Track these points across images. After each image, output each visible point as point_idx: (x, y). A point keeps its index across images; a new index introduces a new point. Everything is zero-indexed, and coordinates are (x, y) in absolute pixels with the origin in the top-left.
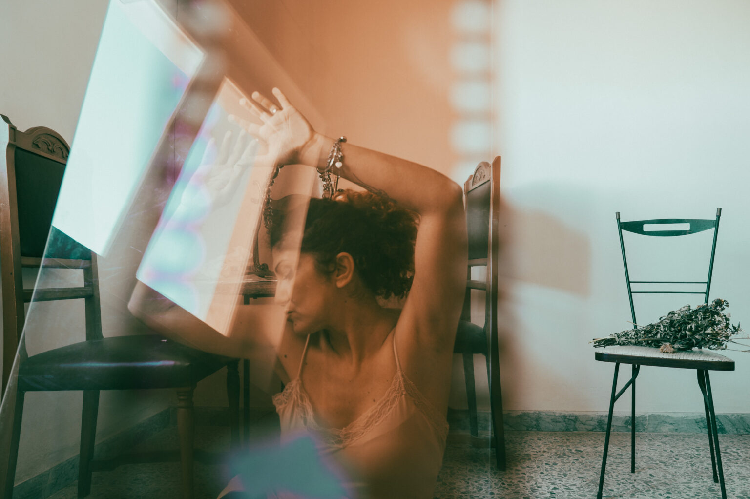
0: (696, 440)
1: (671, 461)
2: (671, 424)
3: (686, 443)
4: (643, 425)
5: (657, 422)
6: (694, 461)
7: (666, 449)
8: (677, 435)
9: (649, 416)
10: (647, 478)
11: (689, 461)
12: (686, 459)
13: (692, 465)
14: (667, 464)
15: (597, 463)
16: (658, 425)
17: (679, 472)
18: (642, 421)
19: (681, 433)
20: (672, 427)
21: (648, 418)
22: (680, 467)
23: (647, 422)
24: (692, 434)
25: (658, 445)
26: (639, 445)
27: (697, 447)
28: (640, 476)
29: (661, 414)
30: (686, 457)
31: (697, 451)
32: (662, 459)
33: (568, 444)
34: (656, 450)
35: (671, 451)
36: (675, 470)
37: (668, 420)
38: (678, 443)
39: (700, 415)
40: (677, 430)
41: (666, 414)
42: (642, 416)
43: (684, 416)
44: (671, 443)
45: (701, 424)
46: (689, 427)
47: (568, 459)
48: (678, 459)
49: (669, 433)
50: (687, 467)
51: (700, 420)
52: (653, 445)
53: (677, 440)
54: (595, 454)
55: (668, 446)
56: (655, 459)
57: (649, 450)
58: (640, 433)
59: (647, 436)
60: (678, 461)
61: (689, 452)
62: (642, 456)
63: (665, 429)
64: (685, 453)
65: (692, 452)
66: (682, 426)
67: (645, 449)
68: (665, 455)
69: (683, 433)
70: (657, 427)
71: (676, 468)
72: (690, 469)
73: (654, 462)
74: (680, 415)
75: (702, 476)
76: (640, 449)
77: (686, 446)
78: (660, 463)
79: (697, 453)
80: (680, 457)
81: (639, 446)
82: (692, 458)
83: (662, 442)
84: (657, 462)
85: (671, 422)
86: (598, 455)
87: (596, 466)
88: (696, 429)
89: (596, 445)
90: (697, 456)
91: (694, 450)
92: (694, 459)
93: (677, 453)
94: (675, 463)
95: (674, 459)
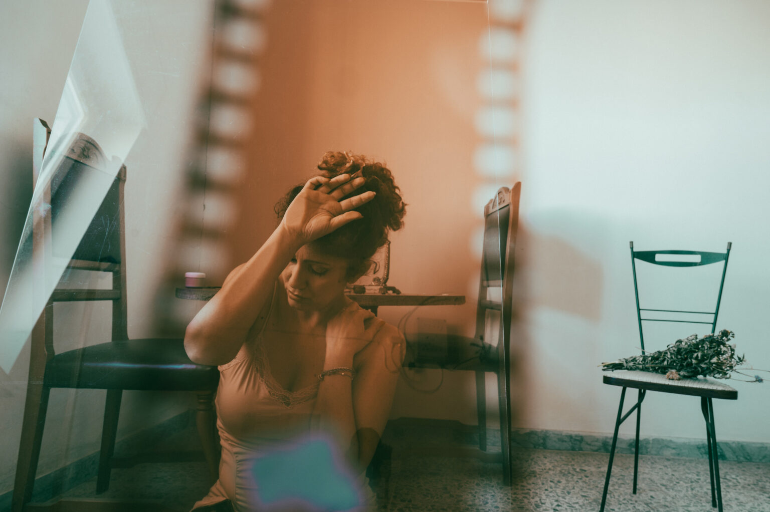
0: (697, 465)
1: (672, 485)
2: (674, 448)
3: (687, 467)
4: (647, 448)
5: (660, 446)
7: (667, 472)
8: (679, 460)
9: (653, 440)
10: (648, 500)
11: (689, 485)
12: (686, 483)
13: (692, 489)
14: (668, 487)
15: (600, 483)
16: (661, 448)
17: (679, 495)
18: (646, 444)
19: (682, 458)
20: (674, 451)
21: (651, 442)
22: (680, 491)
23: (650, 446)
24: (693, 459)
25: (660, 469)
26: (641, 467)
27: (697, 472)
28: (641, 498)
29: (664, 438)
30: (686, 481)
31: (698, 475)
32: (663, 482)
33: (573, 463)
34: (658, 473)
35: (673, 475)
36: (675, 493)
37: (672, 445)
38: (679, 467)
39: (702, 441)
40: (679, 454)
41: (669, 439)
42: (646, 439)
43: (687, 441)
44: (672, 467)
45: (703, 450)
46: (690, 452)
47: (572, 478)
48: (678, 483)
49: (671, 457)
50: (687, 491)
51: (702, 446)
52: (655, 468)
53: (679, 464)
54: (598, 474)
55: (669, 470)
56: (656, 481)
57: (651, 472)
58: (643, 456)
59: (649, 459)
60: (678, 484)
61: (690, 476)
62: (644, 478)
63: (668, 453)
64: (686, 477)
65: (693, 477)
66: (684, 451)
67: (647, 472)
68: (666, 478)
69: (684, 458)
70: (659, 451)
71: (676, 491)
72: (690, 493)
73: (655, 485)
74: (682, 441)
75: (701, 501)
76: (642, 471)
77: (687, 470)
78: (661, 486)
79: (697, 477)
80: (680, 481)
82: (692, 482)
83: (664, 466)
84: (659, 485)
86: (601, 475)
87: (599, 486)
88: (697, 455)
89: (600, 466)
90: (697, 480)
91: (694, 475)
92: (694, 484)
93: (678, 477)
94: (675, 486)
95: (675, 483)
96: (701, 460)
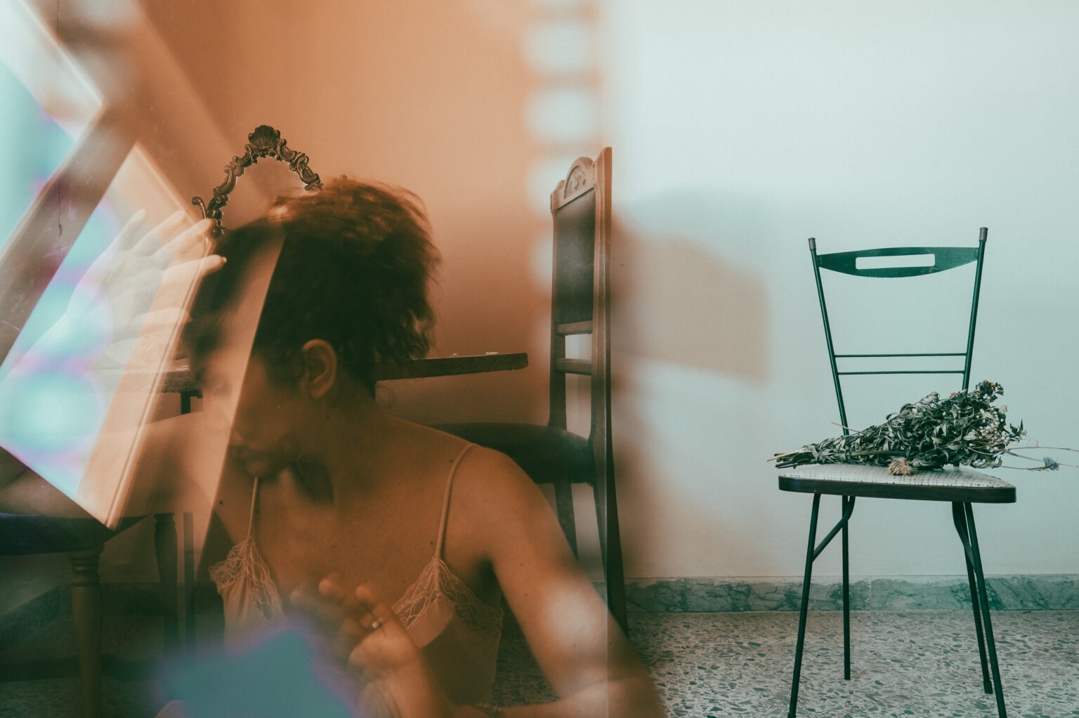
0: (953, 621)
1: (911, 659)
2: (911, 595)
3: (935, 626)
4: (863, 598)
5: (885, 593)
6: (951, 656)
7: (901, 638)
8: (920, 614)
9: (873, 583)
10: (871, 689)
11: (942, 657)
12: (936, 654)
13: (948, 665)
14: (904, 664)
15: (785, 665)
16: (887, 597)
17: (925, 675)
18: (862, 590)
19: (927, 611)
20: (911, 600)
21: (870, 587)
22: (926, 668)
23: (869, 593)
24: (946, 611)
25: (889, 632)
26: (856, 631)
27: (954, 634)
28: (859, 685)
29: (893, 579)
30: (937, 651)
31: (955, 640)
32: (898, 656)
33: (736, 633)
34: (886, 640)
35: (911, 641)
36: (918, 673)
37: (905, 589)
38: (922, 628)
39: (959, 580)
40: (920, 605)
41: (900, 579)
42: (860, 582)
43: (931, 581)
44: (910, 628)
45: (961, 595)
46: (940, 600)
47: (736, 659)
48: (923, 655)
49: (907, 611)
50: (939, 668)
51: (959, 588)
52: (880, 632)
53: (922, 622)
54: (782, 650)
55: (906, 632)
56: (884, 655)
57: (873, 639)
58: (858, 612)
59: (869, 617)
60: (922, 658)
61: (942, 642)
62: (862, 651)
63: (900, 604)
64: (935, 644)
65: (947, 643)
66: (928, 599)
67: (866, 639)
68: (901, 647)
69: (930, 610)
70: (886, 601)
71: (920, 669)
72: (944, 671)
73: (882, 661)
74: (924, 581)
75: (964, 683)
76: (859, 639)
77: (936, 632)
78: (892, 663)
79: (955, 643)
80: (926, 651)
81: (857, 634)
82: (946, 652)
83: (895, 627)
84: (889, 660)
85: (909, 593)
86: (787, 651)
87: (785, 669)
88: (952, 603)
89: (783, 635)
90: (955, 648)
91: (950, 639)
92: (949, 654)
93: (922, 645)
94: (917, 661)
95: (917, 655)
96: (961, 612)
